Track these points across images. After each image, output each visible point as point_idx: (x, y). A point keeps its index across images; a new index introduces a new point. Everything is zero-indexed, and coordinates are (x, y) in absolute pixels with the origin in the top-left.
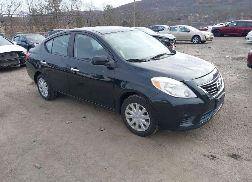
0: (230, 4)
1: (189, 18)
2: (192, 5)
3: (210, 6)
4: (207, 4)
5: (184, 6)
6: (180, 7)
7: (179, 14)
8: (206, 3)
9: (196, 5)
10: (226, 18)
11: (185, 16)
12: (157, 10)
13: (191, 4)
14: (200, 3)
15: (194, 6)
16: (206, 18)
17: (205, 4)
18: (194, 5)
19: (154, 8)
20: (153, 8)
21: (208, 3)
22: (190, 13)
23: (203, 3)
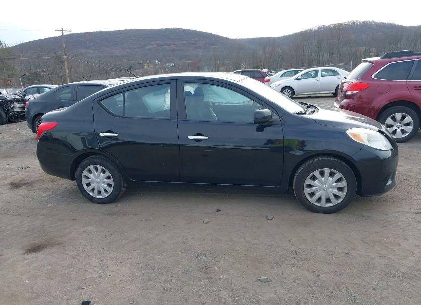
0: (200, 48)
1: (146, 67)
2: (147, 48)
3: (173, 50)
4: (168, 47)
5: (134, 48)
6: (129, 50)
7: (129, 60)
8: (167, 45)
9: (151, 47)
10: (198, 67)
11: (138, 63)
12: (89, 53)
13: (145, 45)
14: (159, 45)
15: (150, 49)
16: (171, 67)
17: (165, 46)
18: (149, 47)
19: (85, 50)
20: (83, 51)
21: (169, 45)
22: (145, 58)
23: (162, 45)
